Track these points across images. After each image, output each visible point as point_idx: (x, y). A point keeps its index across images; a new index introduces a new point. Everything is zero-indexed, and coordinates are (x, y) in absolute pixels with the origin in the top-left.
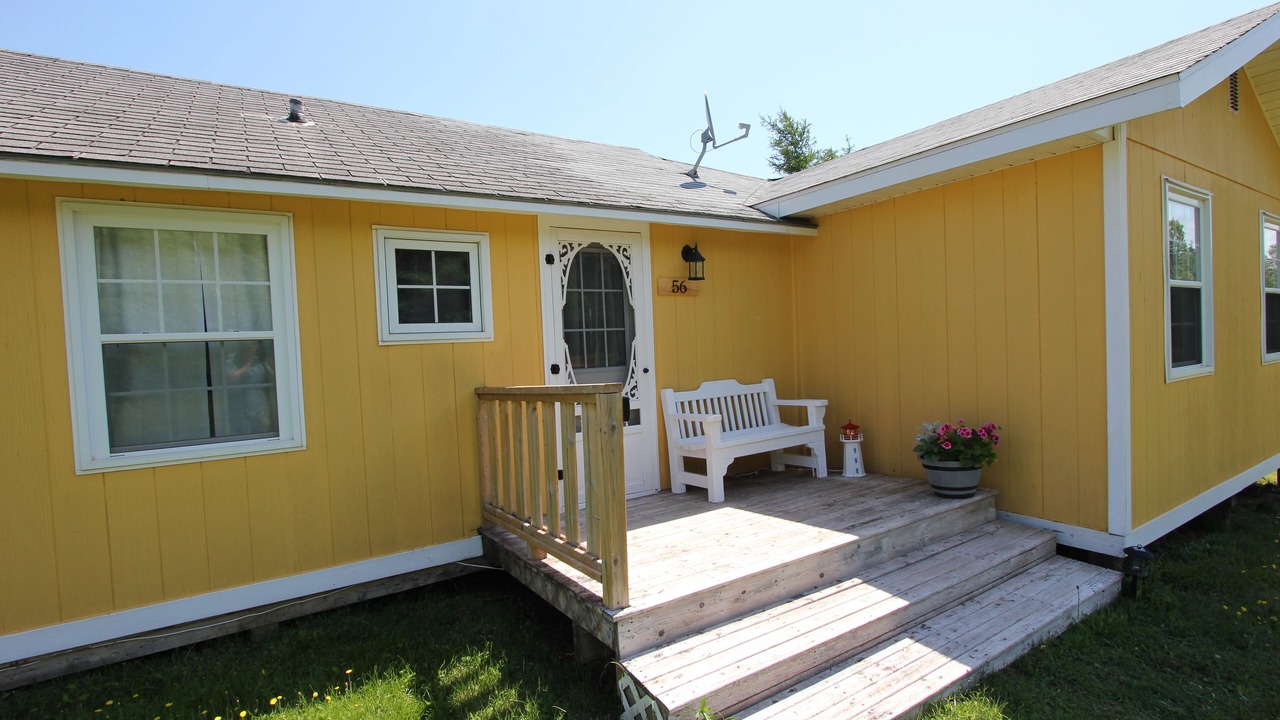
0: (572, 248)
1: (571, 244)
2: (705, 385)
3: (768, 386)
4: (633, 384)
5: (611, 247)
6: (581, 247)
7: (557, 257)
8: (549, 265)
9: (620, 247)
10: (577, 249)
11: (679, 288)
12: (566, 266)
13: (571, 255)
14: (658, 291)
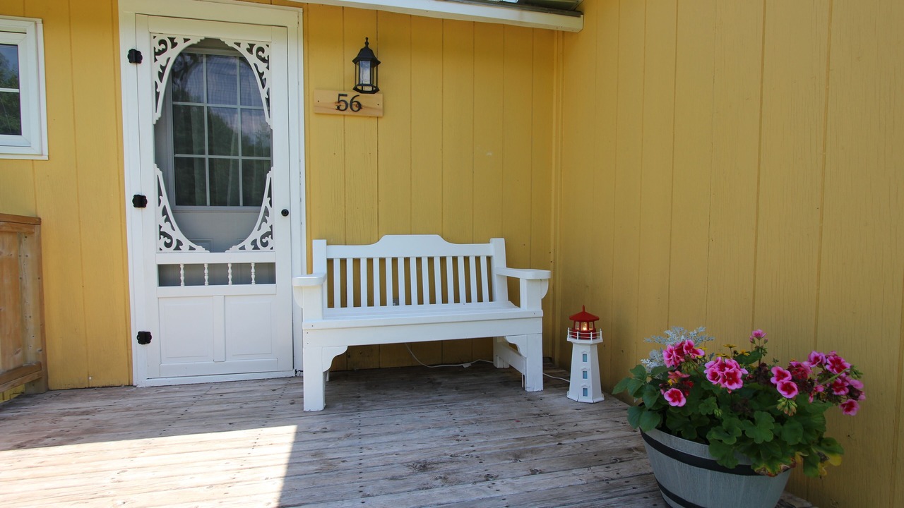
0: (174, 45)
1: (172, 39)
2: (386, 239)
3: (495, 248)
4: (266, 229)
5: (238, 44)
6: (188, 43)
7: (147, 55)
8: (133, 66)
9: (252, 46)
10: (181, 46)
11: (349, 106)
12: (163, 68)
13: (173, 54)
14: (313, 110)
